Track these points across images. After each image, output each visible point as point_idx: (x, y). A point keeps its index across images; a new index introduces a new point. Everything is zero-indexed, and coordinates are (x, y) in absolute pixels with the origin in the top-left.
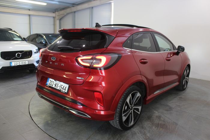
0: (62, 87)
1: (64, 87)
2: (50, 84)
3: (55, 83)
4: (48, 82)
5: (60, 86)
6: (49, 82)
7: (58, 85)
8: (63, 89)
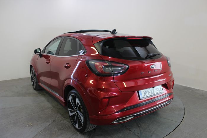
0: (158, 90)
1: (159, 89)
2: (145, 95)
3: (150, 91)
4: (141, 95)
5: (155, 90)
6: (143, 94)
7: (153, 91)
8: (159, 91)
